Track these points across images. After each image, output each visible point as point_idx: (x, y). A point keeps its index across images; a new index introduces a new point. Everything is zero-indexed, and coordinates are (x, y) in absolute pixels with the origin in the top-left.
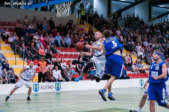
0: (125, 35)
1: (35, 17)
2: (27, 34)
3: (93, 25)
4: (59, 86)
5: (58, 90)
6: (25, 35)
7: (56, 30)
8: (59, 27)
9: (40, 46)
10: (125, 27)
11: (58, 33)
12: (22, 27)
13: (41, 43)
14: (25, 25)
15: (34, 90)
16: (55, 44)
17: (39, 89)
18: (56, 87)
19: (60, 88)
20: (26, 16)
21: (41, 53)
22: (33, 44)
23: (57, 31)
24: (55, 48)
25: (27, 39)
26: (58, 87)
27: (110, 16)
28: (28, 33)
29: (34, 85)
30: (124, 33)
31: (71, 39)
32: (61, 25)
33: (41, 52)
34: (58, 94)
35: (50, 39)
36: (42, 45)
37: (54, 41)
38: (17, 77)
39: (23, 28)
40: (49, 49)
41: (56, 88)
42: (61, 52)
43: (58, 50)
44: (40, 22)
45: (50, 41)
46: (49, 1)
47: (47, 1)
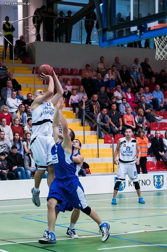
1: (116, 59)
2: (103, 89)
4: (161, 181)
5: (159, 187)
7: (154, 81)
8: (160, 75)
9: (126, 110)
11: (158, 86)
12: (94, 76)
13: (128, 105)
14: (99, 74)
16: (152, 106)
17: (125, 186)
18: (154, 182)
19: (162, 183)
20: (102, 57)
21: (127, 122)
22: (114, 106)
23: (157, 83)
24: (153, 113)
25: (103, 98)
26: (159, 183)
28: (104, 87)
32: (163, 71)
33: (128, 120)
34: (159, 194)
35: (143, 98)
36: (129, 109)
37: (151, 101)
38: (87, 164)
39: (95, 78)
40: (143, 114)
41: (156, 183)
42: (163, 119)
43: (158, 117)
44: (125, 67)
45: (143, 100)
46: (143, 33)
47: (139, 32)
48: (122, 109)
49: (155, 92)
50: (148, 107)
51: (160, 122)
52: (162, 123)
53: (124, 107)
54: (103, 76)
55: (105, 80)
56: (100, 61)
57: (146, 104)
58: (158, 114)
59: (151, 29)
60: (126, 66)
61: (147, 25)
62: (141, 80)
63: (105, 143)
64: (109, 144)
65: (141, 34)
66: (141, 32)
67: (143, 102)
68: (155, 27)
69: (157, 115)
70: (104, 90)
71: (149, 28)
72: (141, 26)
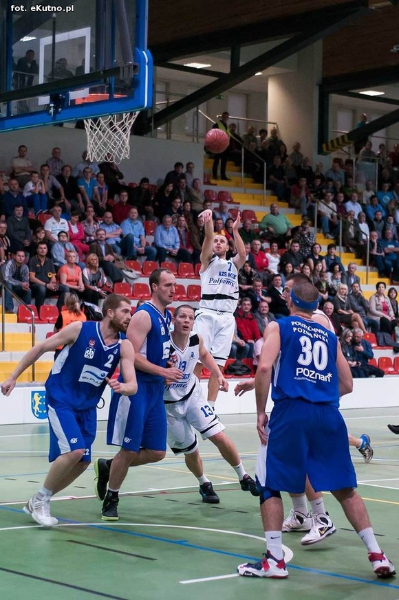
0: (376, 220)
1: (56, 152)
2: (19, 211)
3: (263, 183)
6: (13, 215)
7: (126, 199)
9: (67, 257)
10: (380, 188)
11: (135, 210)
12: (5, 184)
13: (70, 246)
14: (14, 182)
15: (33, 411)
16: (119, 249)
20: (23, 146)
21: (68, 281)
22: (43, 248)
24: (121, 264)
25: (20, 230)
27: (325, 150)
29: (36, 394)
30: (375, 214)
31: (179, 232)
32: (145, 180)
33: (70, 278)
35: (102, 232)
36: (72, 254)
37: (119, 240)
39: (7, 188)
42: (141, 277)
43: (132, 271)
44: (68, 168)
45: (101, 237)
46: (60, 109)
47: (54, 107)
48: (59, 253)
49: (127, 222)
50: (110, 250)
51: (135, 282)
52: (138, 285)
53: (63, 249)
54: (22, 186)
55: (26, 194)
56: (18, 154)
57: (107, 246)
58: (131, 267)
59: (77, 103)
60: (70, 168)
61: (68, 96)
62: (99, 197)
63: (18, 322)
64: (26, 324)
65: (56, 112)
66: (56, 108)
67: (101, 241)
68: (84, 98)
69: (130, 269)
70: (22, 212)
71: (73, 101)
72: (58, 96)
